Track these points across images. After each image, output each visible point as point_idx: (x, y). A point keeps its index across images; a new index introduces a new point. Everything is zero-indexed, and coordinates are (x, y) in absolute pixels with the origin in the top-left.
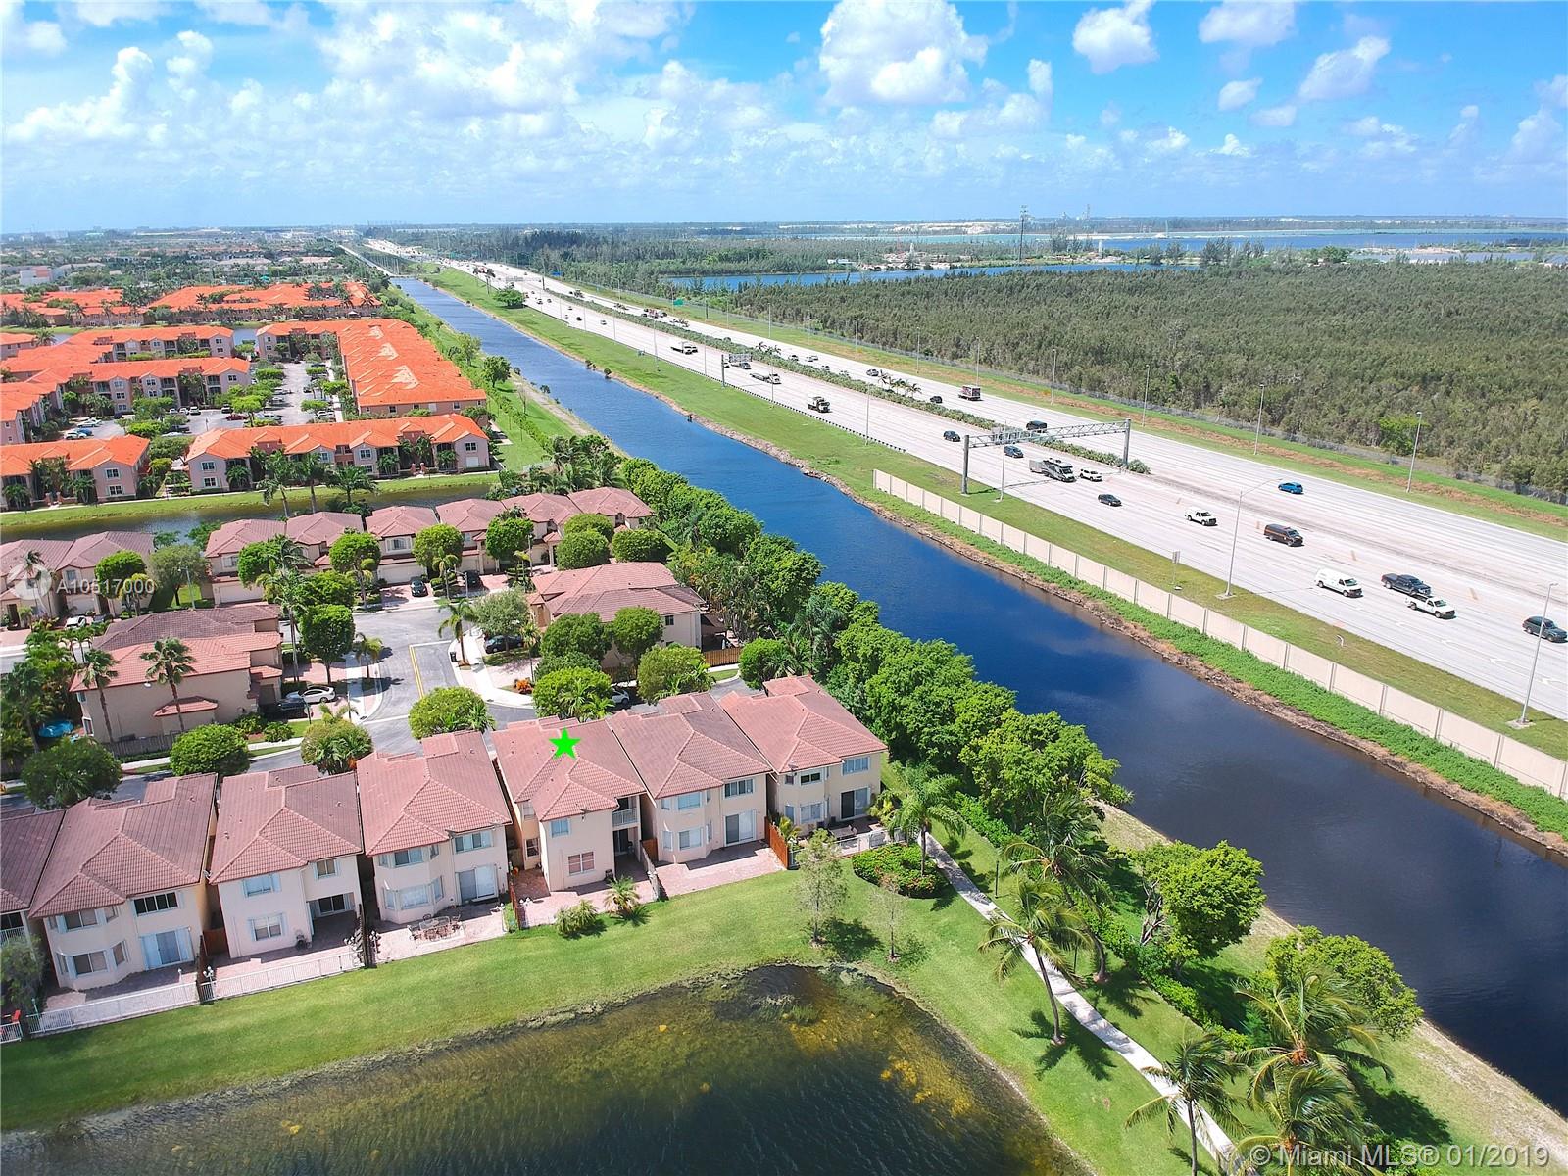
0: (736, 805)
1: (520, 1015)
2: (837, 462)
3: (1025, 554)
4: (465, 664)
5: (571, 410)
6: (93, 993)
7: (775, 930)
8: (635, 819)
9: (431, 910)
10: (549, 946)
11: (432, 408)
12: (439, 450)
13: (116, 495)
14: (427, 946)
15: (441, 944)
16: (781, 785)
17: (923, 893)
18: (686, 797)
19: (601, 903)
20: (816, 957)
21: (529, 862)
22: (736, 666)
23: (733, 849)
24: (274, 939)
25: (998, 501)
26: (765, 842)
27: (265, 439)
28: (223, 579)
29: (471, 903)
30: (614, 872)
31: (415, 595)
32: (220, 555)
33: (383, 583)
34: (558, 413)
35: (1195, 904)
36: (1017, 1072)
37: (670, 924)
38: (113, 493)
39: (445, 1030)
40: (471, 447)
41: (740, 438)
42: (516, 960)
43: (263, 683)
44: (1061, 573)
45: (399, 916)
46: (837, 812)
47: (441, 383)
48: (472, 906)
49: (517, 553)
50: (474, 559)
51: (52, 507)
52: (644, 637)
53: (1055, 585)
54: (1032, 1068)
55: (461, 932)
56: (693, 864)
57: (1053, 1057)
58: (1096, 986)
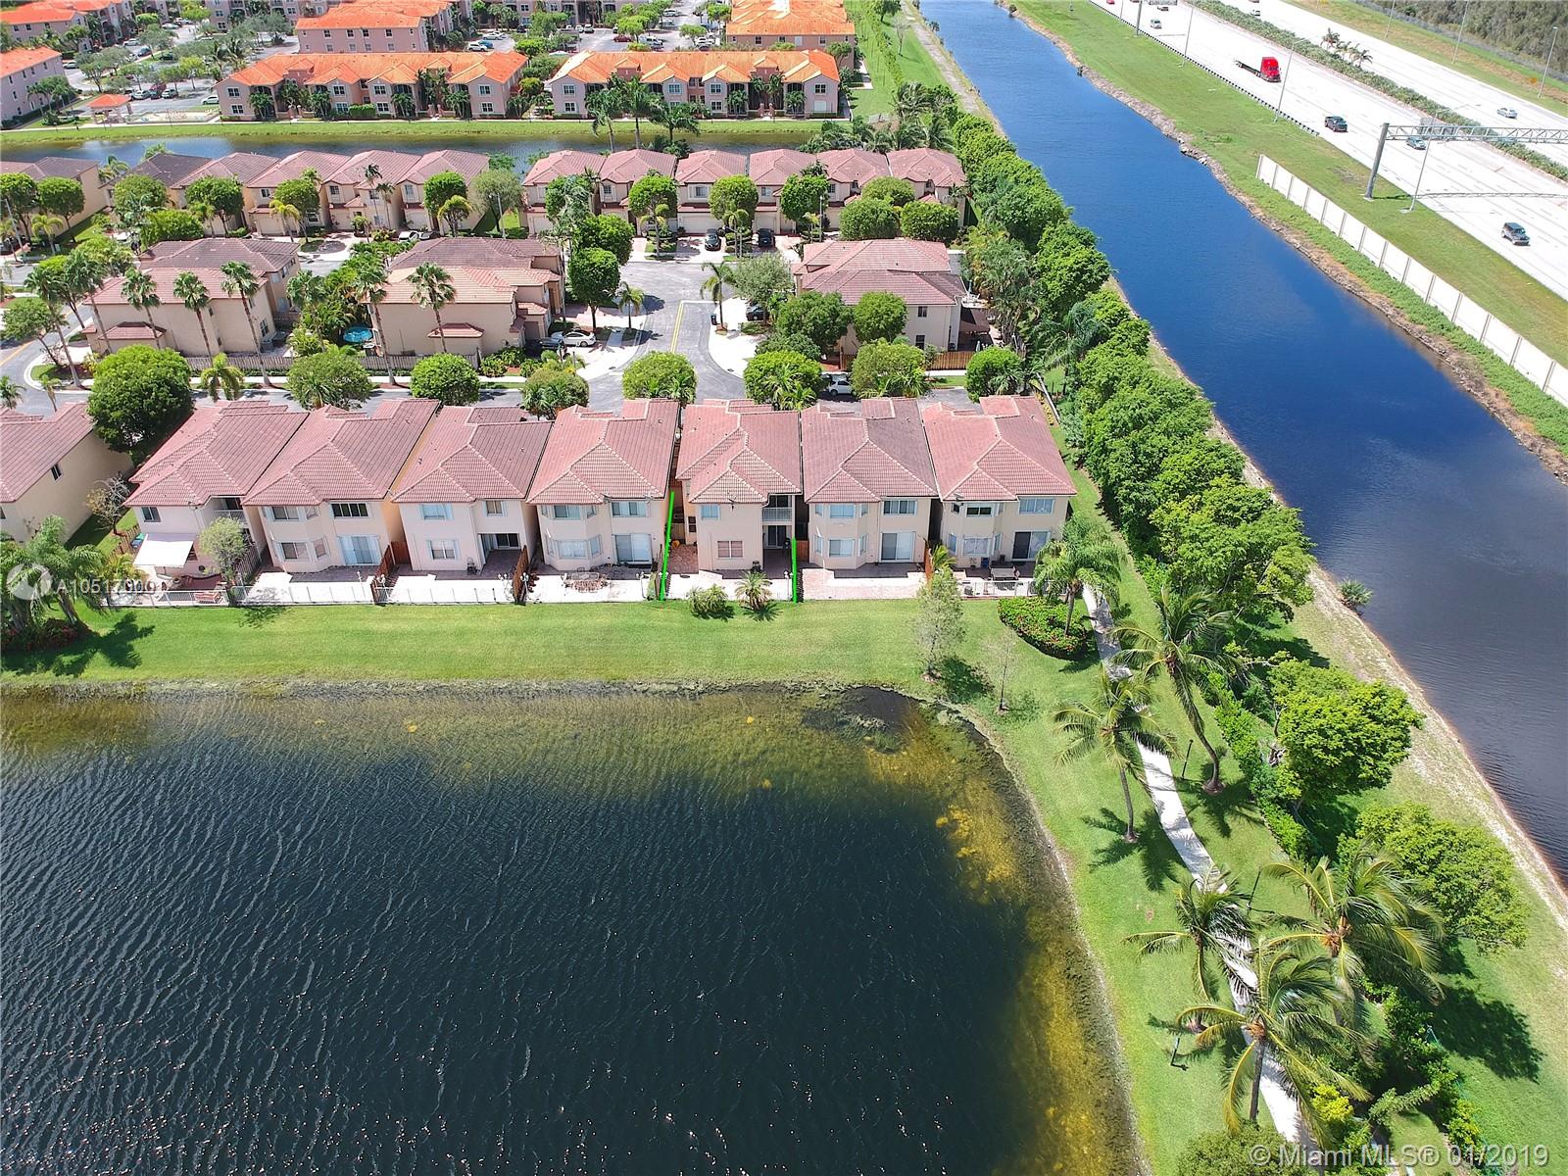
0: (894, 523)
1: (631, 677)
2: (1229, 140)
3: (1402, 284)
4: (723, 329)
5: (951, 53)
6: (297, 577)
7: (893, 654)
8: (789, 518)
9: (587, 564)
10: (678, 619)
11: (798, 41)
12: (789, 90)
13: (488, 113)
14: (574, 596)
15: (587, 597)
16: (947, 511)
17: (1060, 653)
18: (840, 505)
19: (732, 591)
20: (924, 690)
21: (689, 538)
22: (962, 373)
23: (886, 566)
24: (449, 560)
25: (1406, 211)
26: (921, 567)
27: (624, 66)
28: (537, 209)
29: (626, 565)
30: (761, 564)
31: (709, 249)
32: (535, 185)
33: (682, 232)
34: (937, 56)
35: (1307, 742)
36: (1073, 857)
37: (794, 626)
38: (485, 110)
39: (562, 674)
40: (820, 89)
41: (1126, 100)
42: (644, 627)
43: (529, 319)
44: (1435, 313)
45: (559, 564)
46: (1008, 550)
47: (813, 14)
48: (624, 567)
49: (807, 215)
50: (770, 217)
51: (434, 119)
52: (881, 326)
53: (1422, 327)
54: (1090, 857)
55: (606, 589)
56: (840, 573)
57: (1117, 852)
58: (1203, 795)
